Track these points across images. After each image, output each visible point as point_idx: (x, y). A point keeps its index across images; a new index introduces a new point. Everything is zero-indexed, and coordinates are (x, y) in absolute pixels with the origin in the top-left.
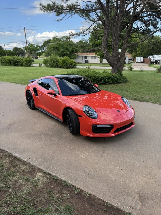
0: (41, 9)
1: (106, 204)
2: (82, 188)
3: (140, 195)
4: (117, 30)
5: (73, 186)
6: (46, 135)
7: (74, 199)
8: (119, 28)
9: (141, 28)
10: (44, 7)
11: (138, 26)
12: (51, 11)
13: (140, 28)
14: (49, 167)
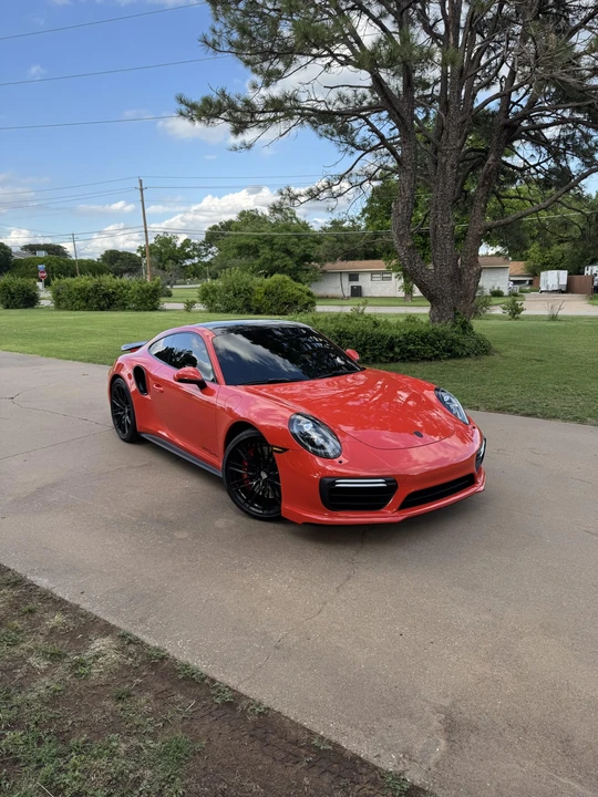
0: (181, 114)
1: (315, 742)
2: (242, 689)
3: (449, 716)
4: (445, 173)
5: (213, 681)
6: (158, 521)
7: (207, 722)
8: (452, 167)
12: (215, 120)
14: (141, 621)
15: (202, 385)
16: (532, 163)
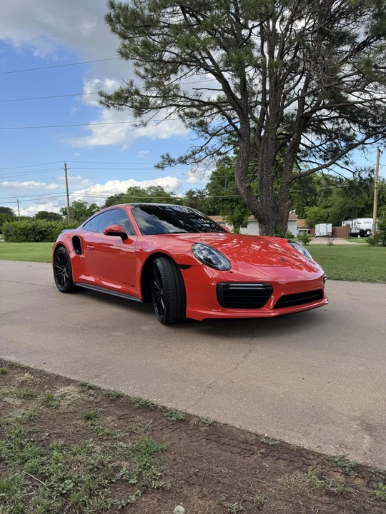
0: (101, 103)
1: (263, 440)
2: (190, 411)
3: (363, 422)
4: (267, 143)
5: (164, 408)
6: (97, 328)
7: (166, 432)
8: (272, 139)
9: (320, 147)
10: (109, 98)
11: (313, 143)
12: (124, 107)
13: (318, 147)
14: (95, 377)
15: (124, 237)
16: (316, 145)
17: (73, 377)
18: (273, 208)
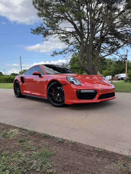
0: (32, 32)
1: (96, 149)
4: (90, 46)
5: (54, 137)
6: (28, 108)
9: (108, 48)
10: (34, 31)
11: (105, 47)
12: (39, 34)
13: (107, 48)
14: (26, 125)
15: (40, 76)
16: (107, 47)
17: (17, 126)
18: (92, 69)
